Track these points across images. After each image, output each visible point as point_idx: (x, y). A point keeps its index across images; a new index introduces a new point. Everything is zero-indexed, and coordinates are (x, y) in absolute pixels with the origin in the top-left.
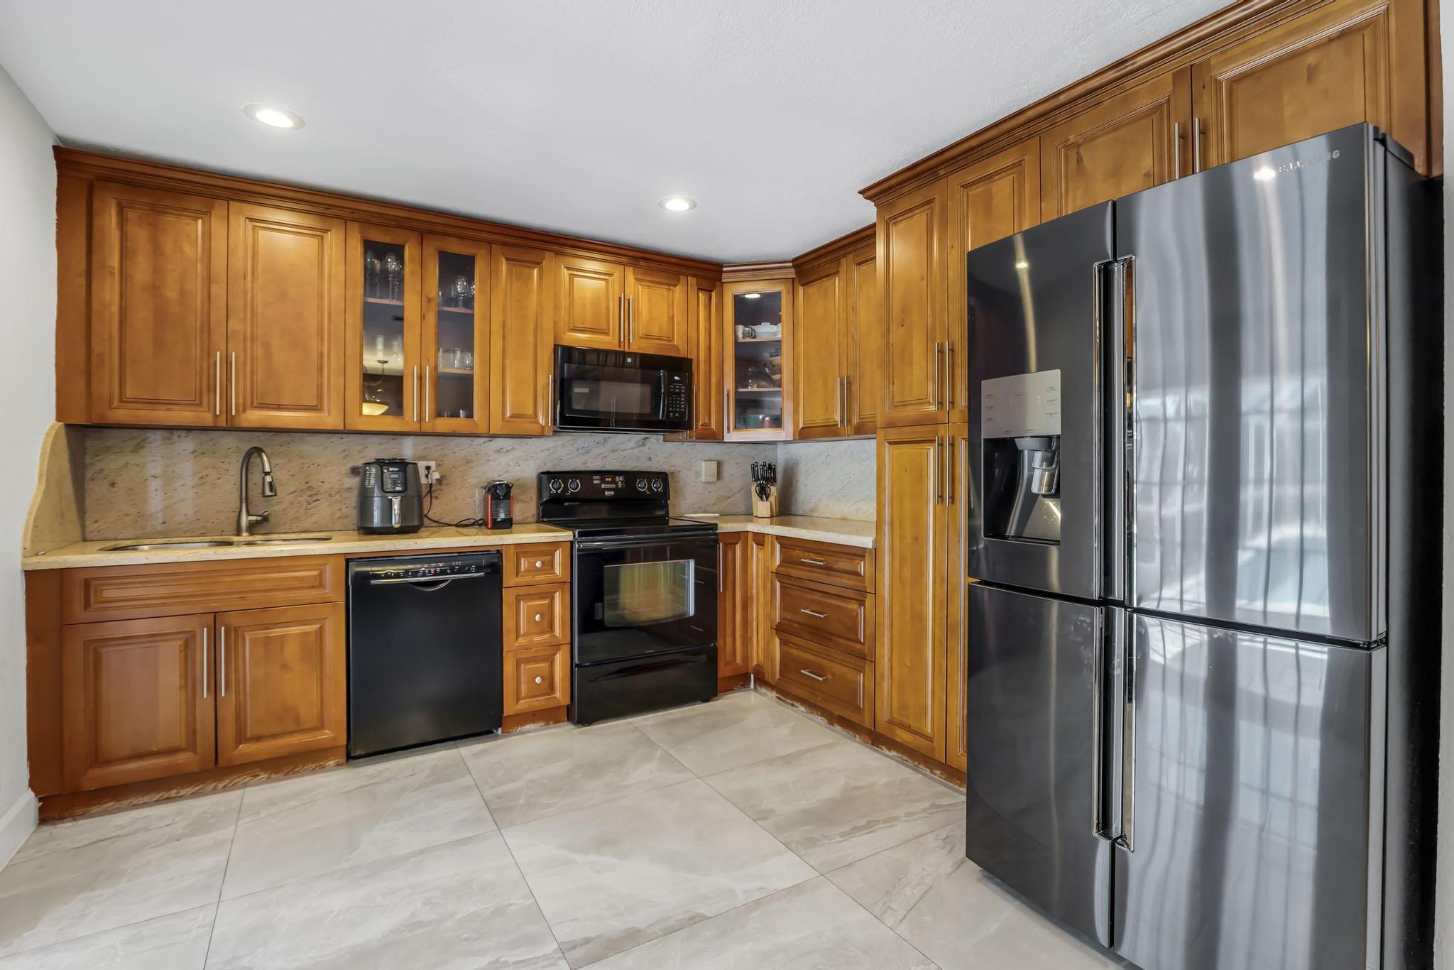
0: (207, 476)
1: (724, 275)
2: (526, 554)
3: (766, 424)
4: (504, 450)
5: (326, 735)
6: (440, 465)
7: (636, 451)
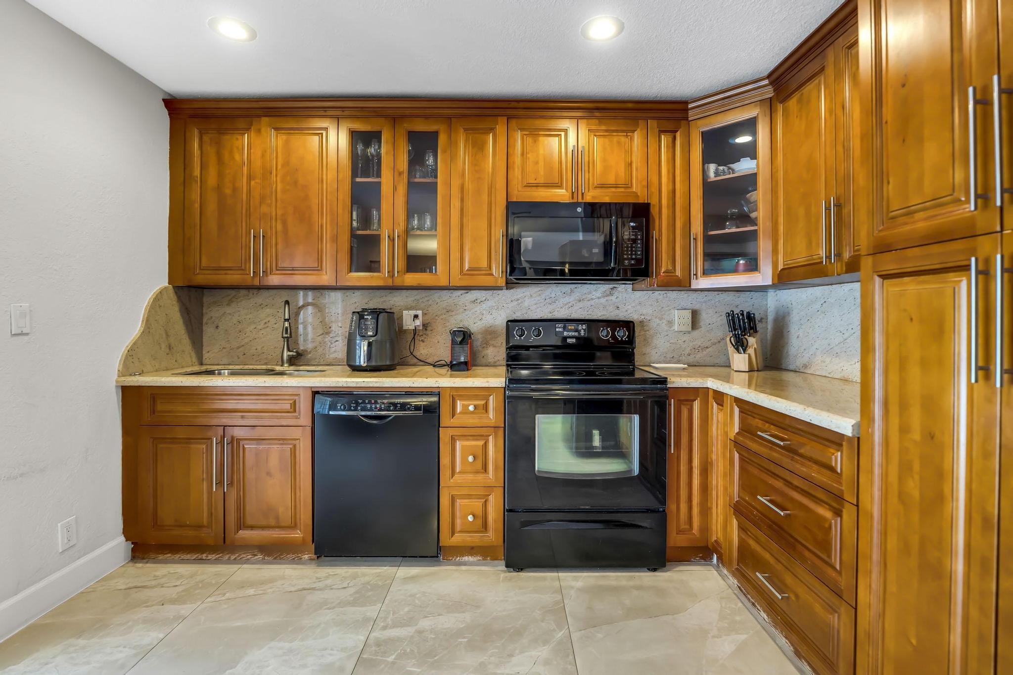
0: (269, 322)
1: (690, 113)
2: (462, 397)
3: (741, 268)
4: (478, 301)
5: (297, 535)
6: (426, 314)
7: (603, 300)
